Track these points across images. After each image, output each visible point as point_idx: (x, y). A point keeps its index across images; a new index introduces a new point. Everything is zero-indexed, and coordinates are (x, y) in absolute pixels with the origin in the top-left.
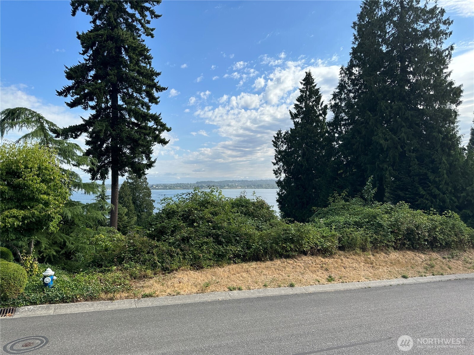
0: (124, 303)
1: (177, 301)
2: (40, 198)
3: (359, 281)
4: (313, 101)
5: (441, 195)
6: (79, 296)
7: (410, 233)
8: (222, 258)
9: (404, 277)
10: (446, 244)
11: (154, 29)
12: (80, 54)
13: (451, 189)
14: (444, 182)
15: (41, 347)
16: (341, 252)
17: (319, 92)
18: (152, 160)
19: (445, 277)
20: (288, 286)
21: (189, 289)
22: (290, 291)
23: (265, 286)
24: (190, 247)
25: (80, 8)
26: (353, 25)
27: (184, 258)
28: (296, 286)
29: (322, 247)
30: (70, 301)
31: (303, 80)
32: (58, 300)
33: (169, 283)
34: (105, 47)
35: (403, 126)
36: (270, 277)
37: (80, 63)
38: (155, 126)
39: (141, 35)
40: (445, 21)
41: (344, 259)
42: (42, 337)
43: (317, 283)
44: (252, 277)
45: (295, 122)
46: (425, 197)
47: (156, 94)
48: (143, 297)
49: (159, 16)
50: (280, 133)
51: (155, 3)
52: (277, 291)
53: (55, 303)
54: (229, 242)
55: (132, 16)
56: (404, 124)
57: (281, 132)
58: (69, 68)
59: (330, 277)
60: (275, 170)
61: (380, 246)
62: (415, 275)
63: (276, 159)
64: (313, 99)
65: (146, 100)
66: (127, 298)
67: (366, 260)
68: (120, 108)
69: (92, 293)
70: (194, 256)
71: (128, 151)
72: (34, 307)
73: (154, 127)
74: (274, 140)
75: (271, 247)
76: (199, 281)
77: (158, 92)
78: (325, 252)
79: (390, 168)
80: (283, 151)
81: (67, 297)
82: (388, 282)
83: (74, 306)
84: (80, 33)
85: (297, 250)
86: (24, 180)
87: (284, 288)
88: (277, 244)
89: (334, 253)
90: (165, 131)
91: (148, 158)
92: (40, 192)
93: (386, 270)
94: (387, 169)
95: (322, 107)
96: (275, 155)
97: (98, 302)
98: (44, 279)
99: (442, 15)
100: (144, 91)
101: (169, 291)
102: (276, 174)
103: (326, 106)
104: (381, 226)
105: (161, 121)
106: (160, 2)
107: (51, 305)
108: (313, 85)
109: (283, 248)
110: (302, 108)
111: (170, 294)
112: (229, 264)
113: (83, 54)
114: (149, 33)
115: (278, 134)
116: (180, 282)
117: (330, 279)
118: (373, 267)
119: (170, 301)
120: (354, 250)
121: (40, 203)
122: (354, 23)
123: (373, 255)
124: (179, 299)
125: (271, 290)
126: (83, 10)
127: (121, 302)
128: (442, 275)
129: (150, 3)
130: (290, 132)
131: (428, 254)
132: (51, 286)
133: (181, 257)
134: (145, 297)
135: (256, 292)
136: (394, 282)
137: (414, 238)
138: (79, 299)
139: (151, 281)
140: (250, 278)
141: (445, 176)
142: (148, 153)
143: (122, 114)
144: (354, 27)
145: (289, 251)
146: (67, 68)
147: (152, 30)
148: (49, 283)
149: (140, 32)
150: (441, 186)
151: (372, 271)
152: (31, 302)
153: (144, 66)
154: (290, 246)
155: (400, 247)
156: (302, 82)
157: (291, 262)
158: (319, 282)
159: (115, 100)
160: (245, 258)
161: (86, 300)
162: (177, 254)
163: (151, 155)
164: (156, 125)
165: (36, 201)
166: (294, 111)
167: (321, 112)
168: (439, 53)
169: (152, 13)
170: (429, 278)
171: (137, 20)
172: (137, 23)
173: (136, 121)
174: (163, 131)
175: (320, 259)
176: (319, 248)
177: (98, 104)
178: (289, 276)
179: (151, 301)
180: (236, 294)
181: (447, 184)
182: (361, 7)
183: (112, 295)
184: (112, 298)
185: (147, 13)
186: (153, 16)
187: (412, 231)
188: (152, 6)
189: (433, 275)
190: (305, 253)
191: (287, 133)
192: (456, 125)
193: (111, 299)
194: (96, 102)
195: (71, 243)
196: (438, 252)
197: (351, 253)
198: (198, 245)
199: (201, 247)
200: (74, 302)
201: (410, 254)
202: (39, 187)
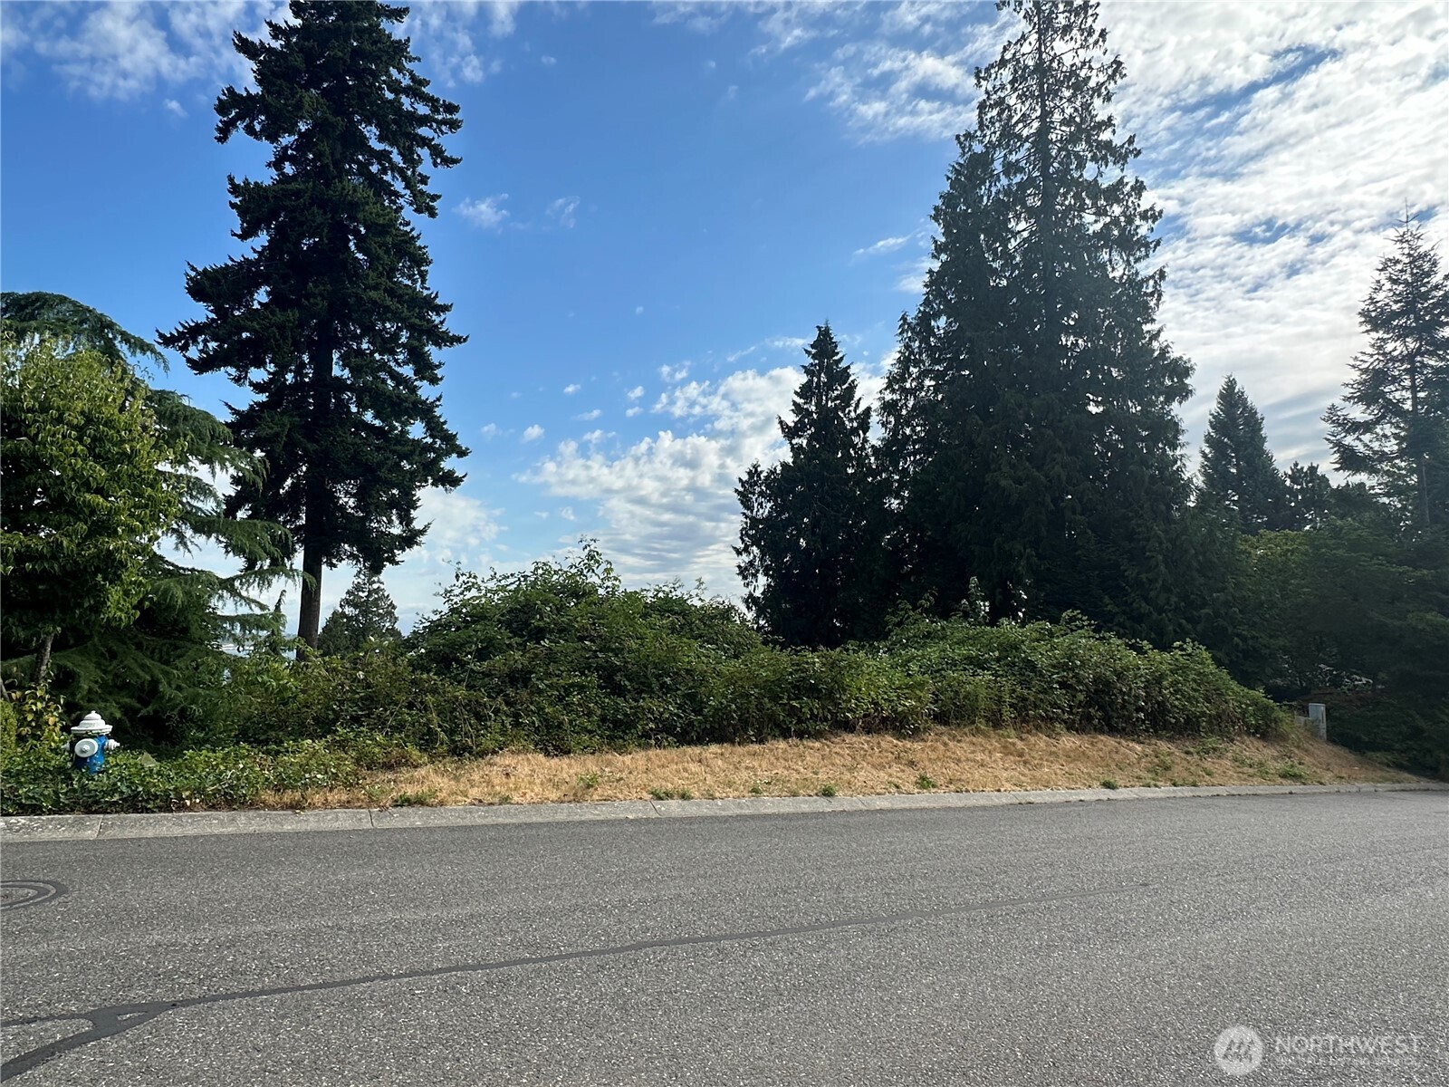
0: (337, 819)
1: (501, 816)
2: (84, 501)
3: (999, 791)
4: (837, 398)
5: (1155, 615)
6: (188, 793)
7: (1103, 691)
8: (624, 732)
9: (1108, 785)
10: (1188, 720)
11: (439, 197)
12: (235, 235)
13: (1175, 599)
14: (1161, 582)
15: (36, 904)
16: (943, 728)
17: (849, 376)
18: (417, 525)
19: (1203, 791)
20: (817, 794)
21: (536, 790)
22: (823, 805)
23: (755, 791)
24: (532, 693)
25: (241, 125)
26: (933, 213)
27: (517, 724)
28: (839, 794)
29: (895, 711)
30: (158, 807)
31: (812, 346)
32: (115, 799)
33: (476, 777)
34: (302, 224)
35: (1059, 450)
36: (765, 776)
37: (233, 260)
38: (429, 440)
39: (402, 208)
40: (1146, 211)
41: (951, 744)
42: (48, 882)
43: (893, 790)
44: (713, 773)
45: (793, 449)
46: (1116, 620)
47: (434, 353)
48: (397, 806)
49: (455, 161)
50: (756, 470)
51: (443, 128)
52: (788, 805)
53: (105, 812)
54: (643, 691)
55: (383, 156)
56: (1060, 444)
57: (759, 469)
58: (200, 269)
59: (923, 778)
60: (743, 565)
61: (1035, 717)
62: (1132, 783)
63: (743, 541)
64: (836, 392)
65: (407, 371)
66: (346, 805)
67: (1005, 747)
68: (339, 384)
69: (231, 787)
70: (546, 720)
71: (352, 502)
72: (31, 821)
73: (425, 441)
74: (741, 489)
75: (760, 707)
76: (565, 776)
77: (440, 348)
78: (898, 724)
79: (1028, 551)
80: (760, 521)
81: (148, 793)
82: (1071, 795)
83: (169, 821)
84: (239, 181)
85: (829, 717)
86: (34, 439)
87: (807, 798)
88: (775, 698)
89: (925, 728)
90: (454, 455)
91: (406, 519)
92: (86, 485)
93: (1058, 771)
94: (1021, 556)
95: (858, 412)
96: (741, 531)
97: (251, 813)
98: (73, 745)
99: (1139, 196)
100: (403, 345)
101: (474, 792)
102: (745, 578)
103: (868, 410)
104: (1031, 666)
105: (445, 427)
106: (459, 127)
107: (91, 816)
108: (835, 358)
109: (792, 712)
110: (810, 413)
111: (480, 801)
112: (647, 747)
113: (243, 237)
114: (425, 205)
115: (750, 473)
116: (507, 774)
117: (924, 783)
118: (1025, 762)
119: (479, 817)
120: (973, 722)
121: (80, 520)
122: (936, 208)
123: (1022, 739)
124: (507, 813)
125: (773, 803)
126: (250, 130)
127: (327, 815)
128: (1194, 785)
129: (431, 127)
130: (779, 469)
131: (1149, 744)
132: (97, 769)
133: (508, 721)
134: (401, 806)
135: (730, 804)
136: (1088, 795)
137: (1112, 702)
138: (188, 803)
139: (422, 771)
140: (709, 777)
141: (1162, 568)
142: (405, 506)
143: (340, 401)
144: (936, 218)
145: (807, 719)
146: (193, 269)
147: (434, 198)
148: (91, 757)
149: (401, 201)
150: (1152, 594)
151: (1027, 772)
152: (21, 806)
153: (406, 285)
154: (808, 705)
155: (1080, 725)
156: (810, 349)
157: (817, 745)
158: (897, 787)
159: (323, 365)
160: (686, 736)
161: (213, 807)
162: (496, 712)
163: (412, 511)
164: (431, 436)
165: (68, 512)
166: (791, 419)
167: (855, 424)
168: (1134, 283)
169: (437, 152)
170: (1165, 790)
171: (394, 168)
172: (394, 177)
173: (377, 423)
174: (448, 454)
175: (888, 741)
176: (885, 714)
177: (277, 376)
178: (816, 773)
179: (421, 817)
180: (674, 807)
181: (1167, 589)
182: (948, 178)
183: (298, 795)
184: (299, 801)
185: (424, 153)
186: (439, 161)
187: (1108, 684)
188: (436, 136)
189: (1175, 785)
190: (848, 727)
191: (773, 472)
192: (1178, 452)
193: (295, 806)
194: (269, 373)
195: (174, 686)
196: (1171, 739)
197: (966, 730)
198: (556, 693)
199: (564, 698)
200: (172, 811)
201: (1107, 742)
202: (83, 469)
